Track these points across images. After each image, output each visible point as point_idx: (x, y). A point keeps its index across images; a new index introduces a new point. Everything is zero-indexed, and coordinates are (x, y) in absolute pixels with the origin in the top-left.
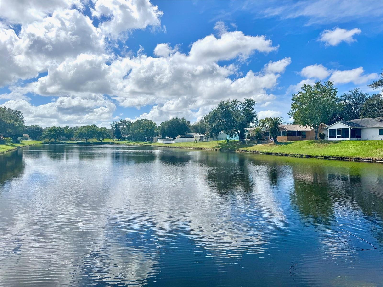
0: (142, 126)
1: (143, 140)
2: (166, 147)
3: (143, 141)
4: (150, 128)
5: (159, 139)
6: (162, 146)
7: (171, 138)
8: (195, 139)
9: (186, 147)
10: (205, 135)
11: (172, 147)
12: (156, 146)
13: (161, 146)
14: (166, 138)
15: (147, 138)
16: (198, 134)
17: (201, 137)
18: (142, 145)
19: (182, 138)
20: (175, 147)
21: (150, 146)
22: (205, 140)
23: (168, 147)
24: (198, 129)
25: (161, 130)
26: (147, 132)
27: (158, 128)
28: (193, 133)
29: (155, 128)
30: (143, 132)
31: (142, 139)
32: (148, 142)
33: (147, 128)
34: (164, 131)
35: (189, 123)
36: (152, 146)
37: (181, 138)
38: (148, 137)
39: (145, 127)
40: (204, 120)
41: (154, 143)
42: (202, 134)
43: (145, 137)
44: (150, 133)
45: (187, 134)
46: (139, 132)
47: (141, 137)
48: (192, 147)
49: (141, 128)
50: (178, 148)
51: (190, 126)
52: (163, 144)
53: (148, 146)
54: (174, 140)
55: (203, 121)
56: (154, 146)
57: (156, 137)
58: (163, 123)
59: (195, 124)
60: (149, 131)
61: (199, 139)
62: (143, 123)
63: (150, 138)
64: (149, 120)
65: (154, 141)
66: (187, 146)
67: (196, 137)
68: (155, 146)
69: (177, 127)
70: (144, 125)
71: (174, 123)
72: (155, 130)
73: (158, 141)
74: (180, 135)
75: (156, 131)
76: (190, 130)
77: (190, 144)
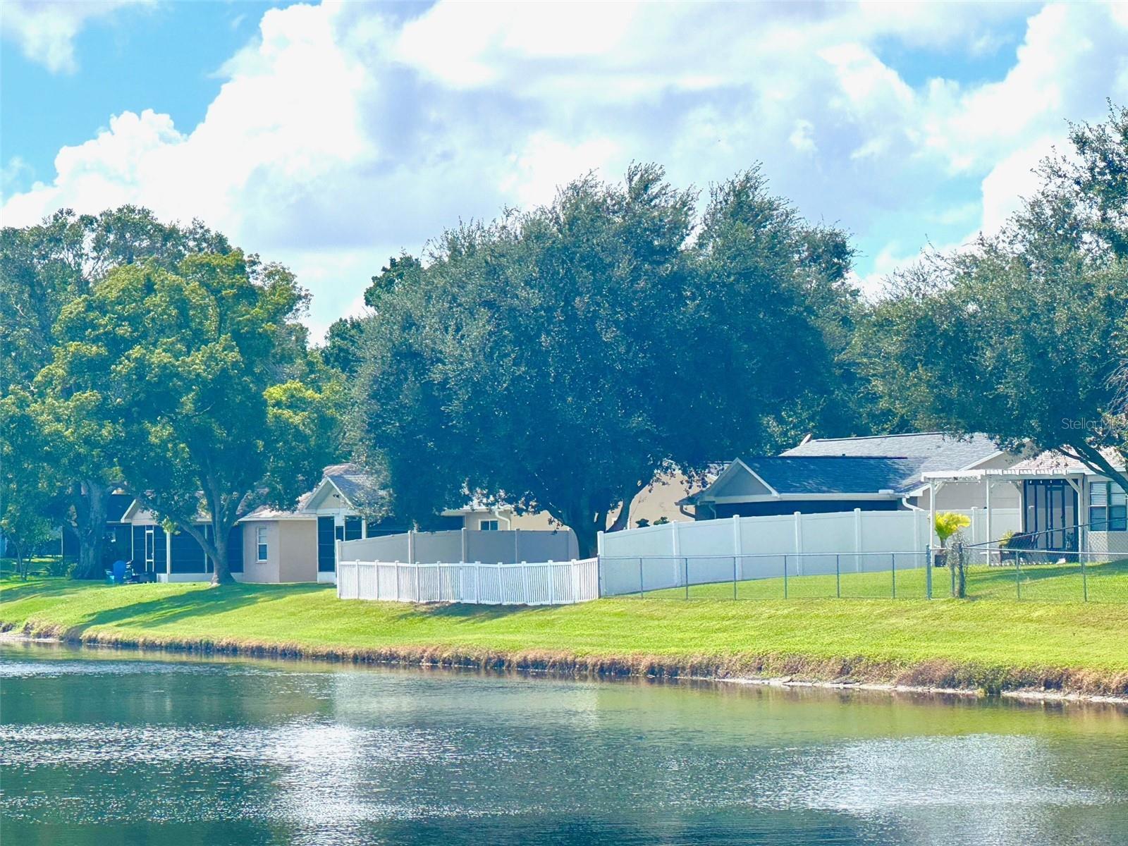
0: (77, 329)
1: (89, 555)
2: (465, 664)
3: (95, 574)
4: (196, 362)
5: (352, 528)
6: (390, 660)
7: (541, 522)
8: (942, 531)
9: (791, 670)
10: (1110, 455)
11: (568, 670)
12: (293, 654)
13: (382, 646)
14: (456, 523)
15: (145, 518)
16: (983, 446)
17: (1030, 486)
18: (72, 640)
19: (725, 511)
20: (615, 672)
21: (207, 648)
22: (1098, 543)
23: (498, 665)
24: (988, 357)
25: (383, 392)
26: (159, 432)
27: (327, 357)
28: (904, 428)
29: (287, 358)
30: (88, 427)
31: (71, 545)
32: (167, 585)
33: (159, 357)
34: (432, 397)
35: (839, 273)
36: (233, 650)
37: (707, 510)
38: (165, 510)
39: (117, 346)
40: (1085, 211)
41: (265, 604)
42: (1050, 441)
43: (116, 506)
44: (197, 437)
45: (810, 448)
46: (25, 423)
47: (55, 509)
48: (885, 669)
49: (58, 369)
50: (662, 674)
51: (846, 321)
52: (411, 614)
53: (174, 647)
54: (587, 550)
55: (1071, 231)
56: (259, 652)
57: (292, 505)
58: (403, 269)
59: (943, 284)
60: (188, 402)
61: (1011, 520)
62: (83, 286)
63: (205, 517)
64: (184, 225)
65: (268, 571)
66: (798, 643)
67: (955, 492)
68: (274, 653)
69: (636, 331)
70: (102, 308)
71: (595, 264)
72: (274, 392)
73: (327, 563)
74: (693, 461)
75: (295, 403)
76: (848, 376)
77: (864, 608)
